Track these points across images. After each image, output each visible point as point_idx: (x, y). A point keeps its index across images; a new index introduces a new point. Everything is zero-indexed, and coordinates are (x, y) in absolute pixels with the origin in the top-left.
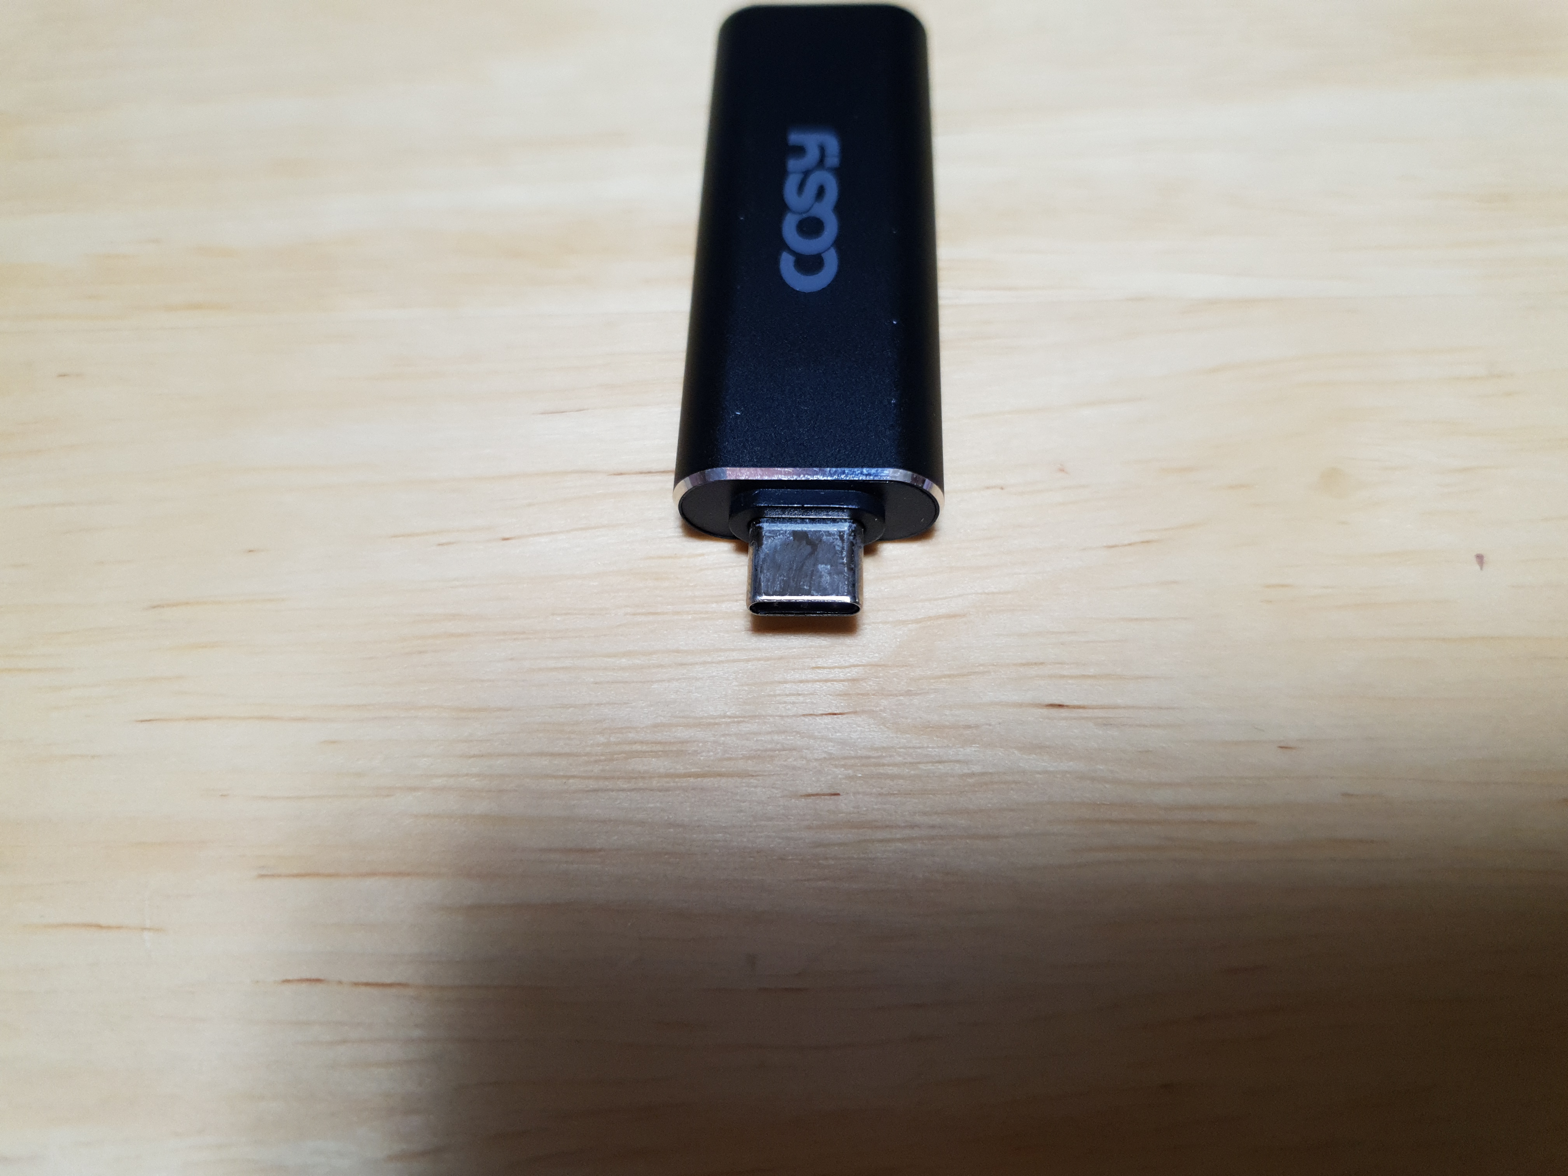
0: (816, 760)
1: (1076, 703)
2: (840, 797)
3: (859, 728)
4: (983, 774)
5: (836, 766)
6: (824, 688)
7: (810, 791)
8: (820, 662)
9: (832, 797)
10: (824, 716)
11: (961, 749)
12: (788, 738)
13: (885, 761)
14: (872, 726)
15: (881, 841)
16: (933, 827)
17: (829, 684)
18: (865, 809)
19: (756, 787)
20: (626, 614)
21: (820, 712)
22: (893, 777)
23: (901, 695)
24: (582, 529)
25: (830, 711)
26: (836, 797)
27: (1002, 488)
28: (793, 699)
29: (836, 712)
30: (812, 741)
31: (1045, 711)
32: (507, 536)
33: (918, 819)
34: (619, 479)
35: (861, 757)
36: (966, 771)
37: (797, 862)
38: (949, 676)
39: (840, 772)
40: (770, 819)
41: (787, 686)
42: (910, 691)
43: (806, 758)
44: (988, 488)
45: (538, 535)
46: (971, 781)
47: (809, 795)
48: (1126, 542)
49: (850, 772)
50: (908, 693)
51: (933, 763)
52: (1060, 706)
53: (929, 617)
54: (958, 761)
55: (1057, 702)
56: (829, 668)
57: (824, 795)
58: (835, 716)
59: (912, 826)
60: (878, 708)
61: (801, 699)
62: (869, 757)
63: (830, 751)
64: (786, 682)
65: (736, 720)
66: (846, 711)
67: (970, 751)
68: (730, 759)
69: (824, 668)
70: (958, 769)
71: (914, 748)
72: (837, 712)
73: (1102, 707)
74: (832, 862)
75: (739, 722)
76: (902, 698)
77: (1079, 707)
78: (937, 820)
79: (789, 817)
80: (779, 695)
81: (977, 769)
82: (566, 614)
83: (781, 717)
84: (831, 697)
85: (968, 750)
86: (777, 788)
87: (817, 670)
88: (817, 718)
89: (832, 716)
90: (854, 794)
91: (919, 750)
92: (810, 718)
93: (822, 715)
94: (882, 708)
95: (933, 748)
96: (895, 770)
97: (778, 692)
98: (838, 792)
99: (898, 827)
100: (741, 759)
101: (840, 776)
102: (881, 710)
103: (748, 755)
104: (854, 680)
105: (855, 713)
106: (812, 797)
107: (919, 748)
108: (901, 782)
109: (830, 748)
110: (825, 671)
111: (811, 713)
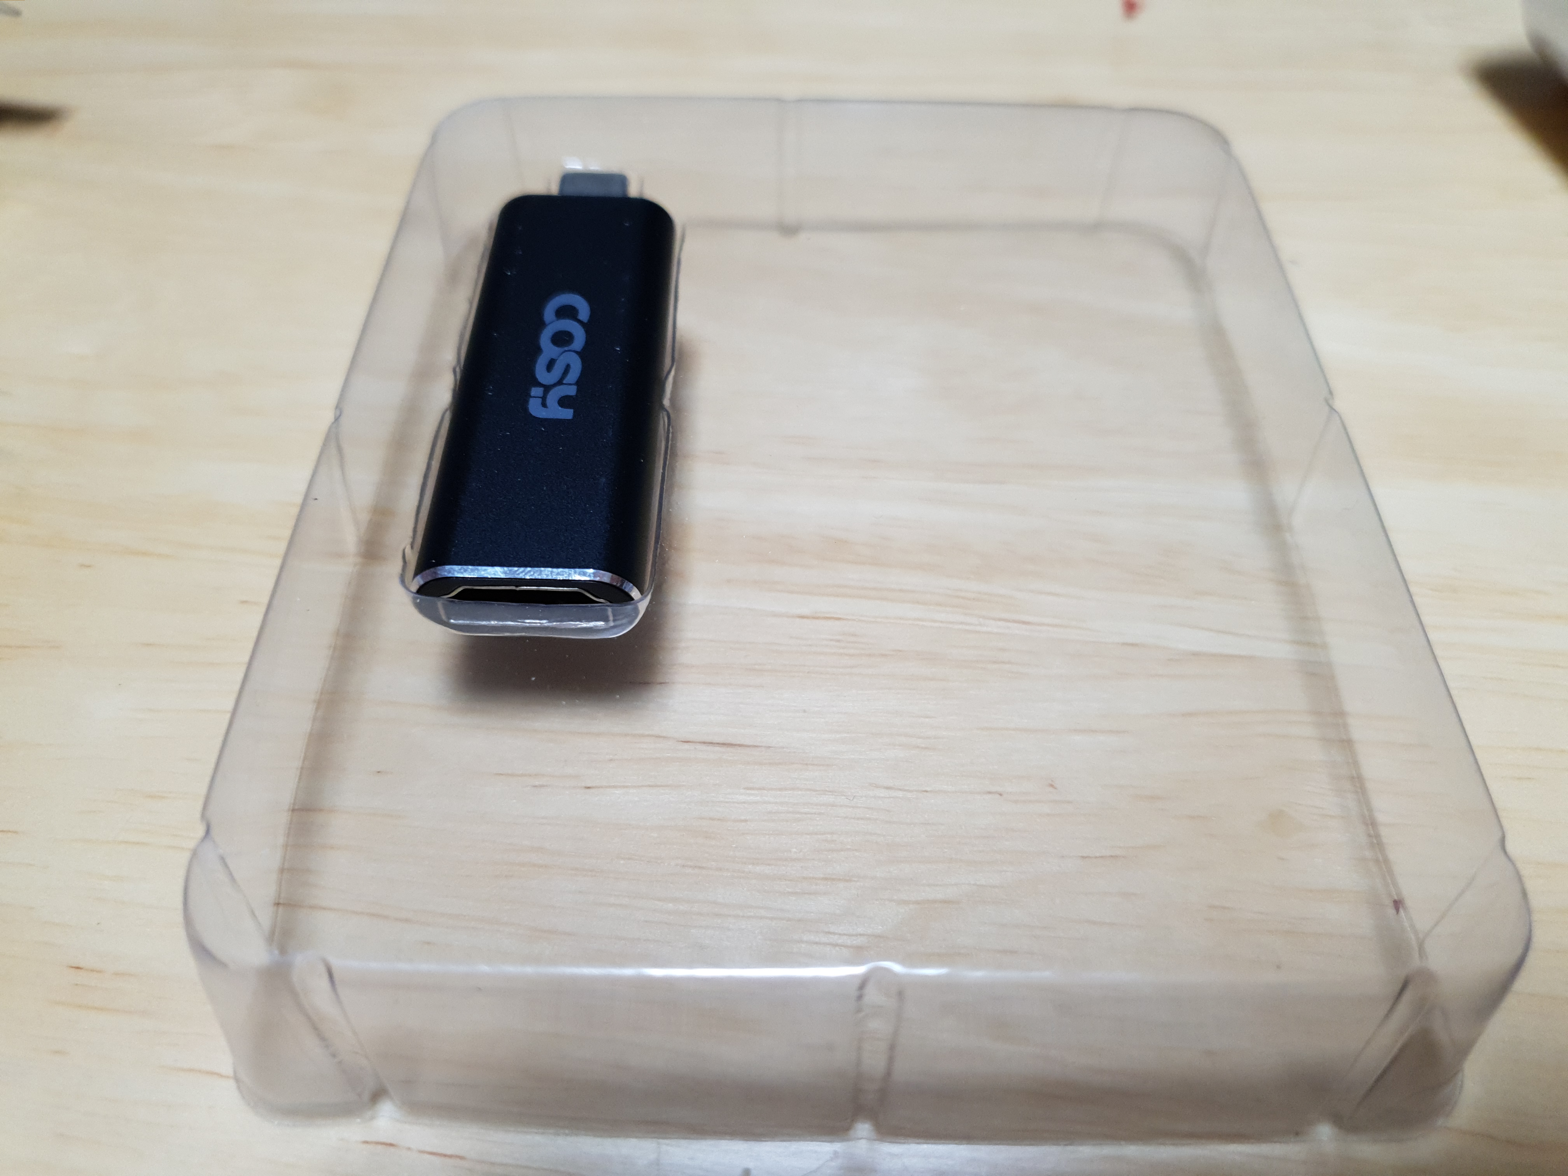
20: (677, 865)
24: (650, 786)
27: (1001, 795)
32: (589, 785)
34: (686, 746)
44: (990, 793)
45: (615, 787)
48: (1098, 855)
53: (928, 900)
82: (629, 859)
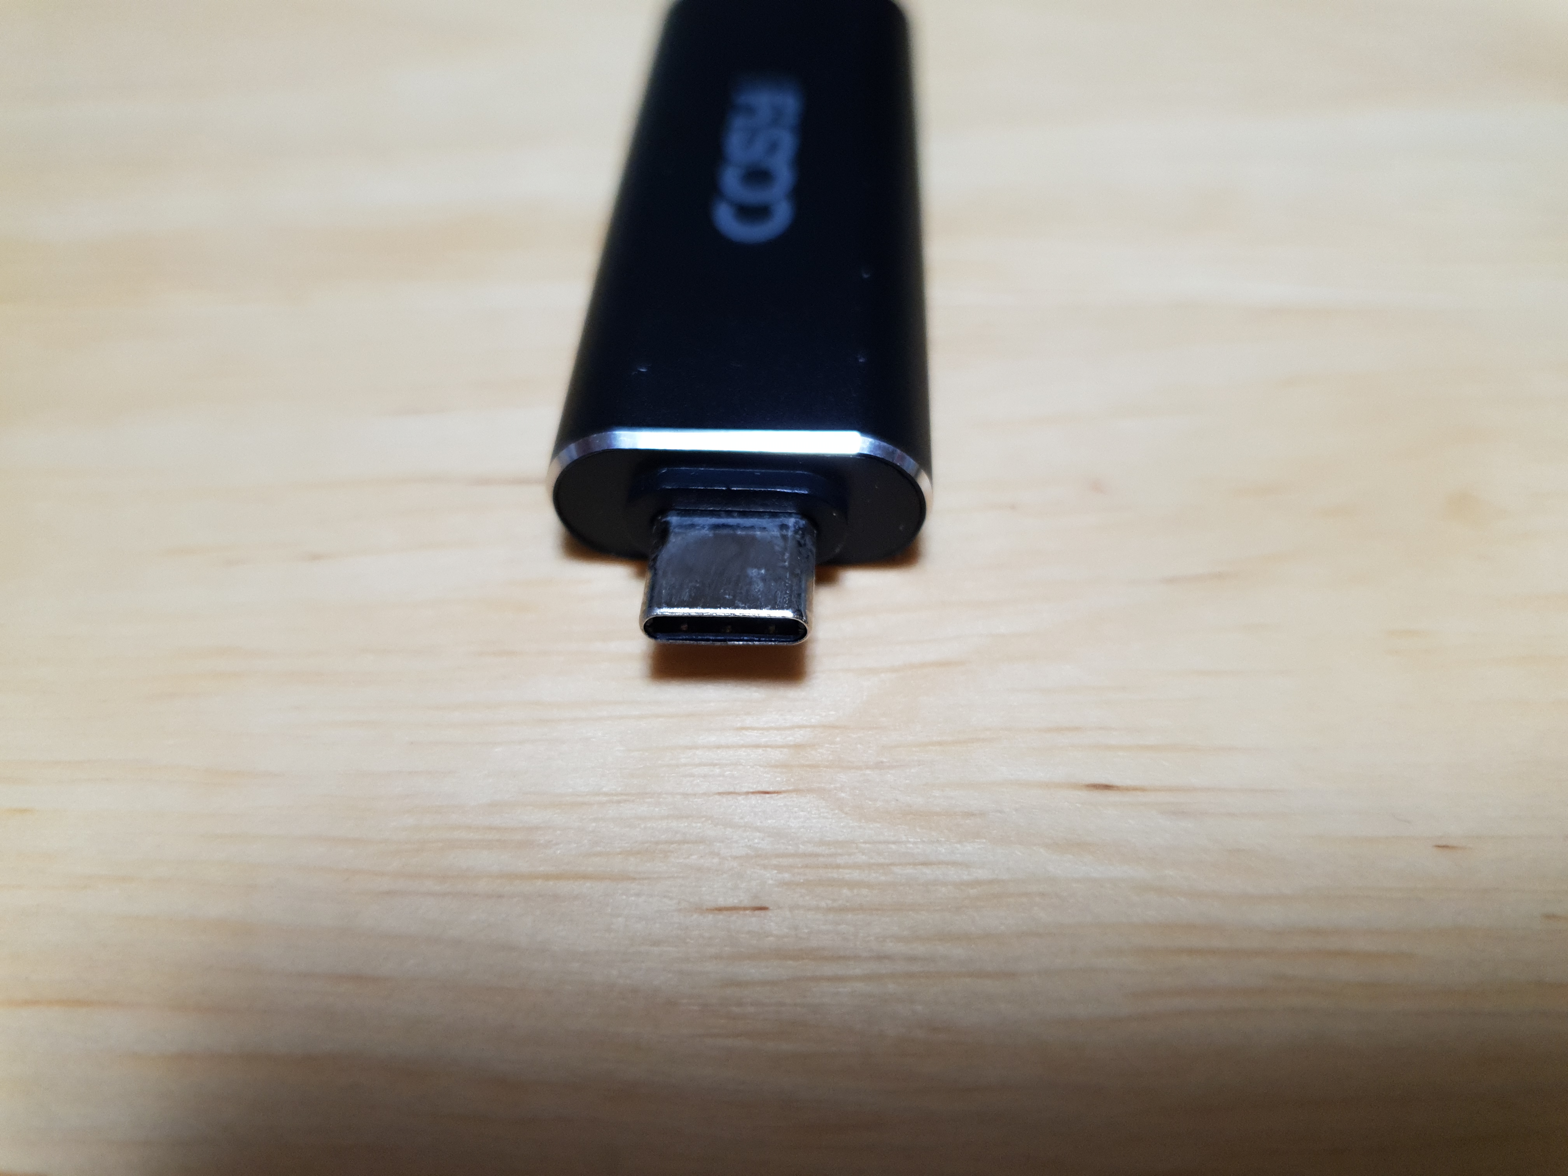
0: (735, 858)
1: (1129, 782)
2: (769, 913)
3: (802, 813)
4: (991, 882)
5: (765, 867)
6: (752, 756)
7: (721, 902)
8: (749, 721)
9: (757, 912)
10: (750, 796)
11: (958, 846)
12: (694, 825)
13: (840, 861)
14: (822, 810)
15: (829, 979)
16: (912, 959)
17: (760, 751)
18: (806, 931)
19: (638, 895)
21: (745, 790)
22: (851, 885)
23: (868, 768)
25: (760, 789)
26: (762, 913)
28: (706, 770)
29: (768, 790)
30: (729, 831)
31: (1085, 795)
33: (891, 947)
35: (804, 855)
36: (965, 877)
37: (696, 1008)
38: (940, 743)
39: (770, 876)
40: (656, 943)
41: (699, 752)
42: (882, 762)
43: (718, 854)
46: (973, 892)
47: (720, 909)
49: (787, 876)
50: (879, 766)
51: (915, 864)
52: (1107, 787)
54: (954, 864)
55: (1103, 781)
56: (763, 729)
57: (745, 909)
58: (767, 796)
59: (881, 957)
60: (832, 786)
61: (717, 770)
62: (817, 855)
63: (756, 846)
64: (695, 747)
65: (615, 798)
66: (783, 789)
67: (970, 849)
68: (599, 854)
69: (753, 729)
70: (953, 874)
71: (887, 842)
72: (771, 789)
73: (1170, 789)
74: (752, 1009)
75: (619, 802)
76: (868, 772)
77: (1135, 789)
78: (920, 949)
79: (688, 940)
80: (685, 765)
81: (981, 874)
83: (686, 795)
84: (762, 769)
85: (969, 847)
86: (671, 899)
87: (743, 731)
88: (740, 798)
89: (762, 795)
90: (792, 908)
91: (893, 846)
92: (730, 797)
93: (747, 793)
94: (838, 785)
95: (915, 843)
96: (856, 875)
97: (683, 761)
98: (767, 905)
99: (856, 958)
100: (620, 853)
101: (770, 882)
102: (835, 788)
103: (629, 849)
104: (798, 747)
105: (797, 791)
106: (725, 912)
107: (894, 843)
108: (865, 891)
109: (756, 841)
110: (755, 733)
111: (732, 790)
